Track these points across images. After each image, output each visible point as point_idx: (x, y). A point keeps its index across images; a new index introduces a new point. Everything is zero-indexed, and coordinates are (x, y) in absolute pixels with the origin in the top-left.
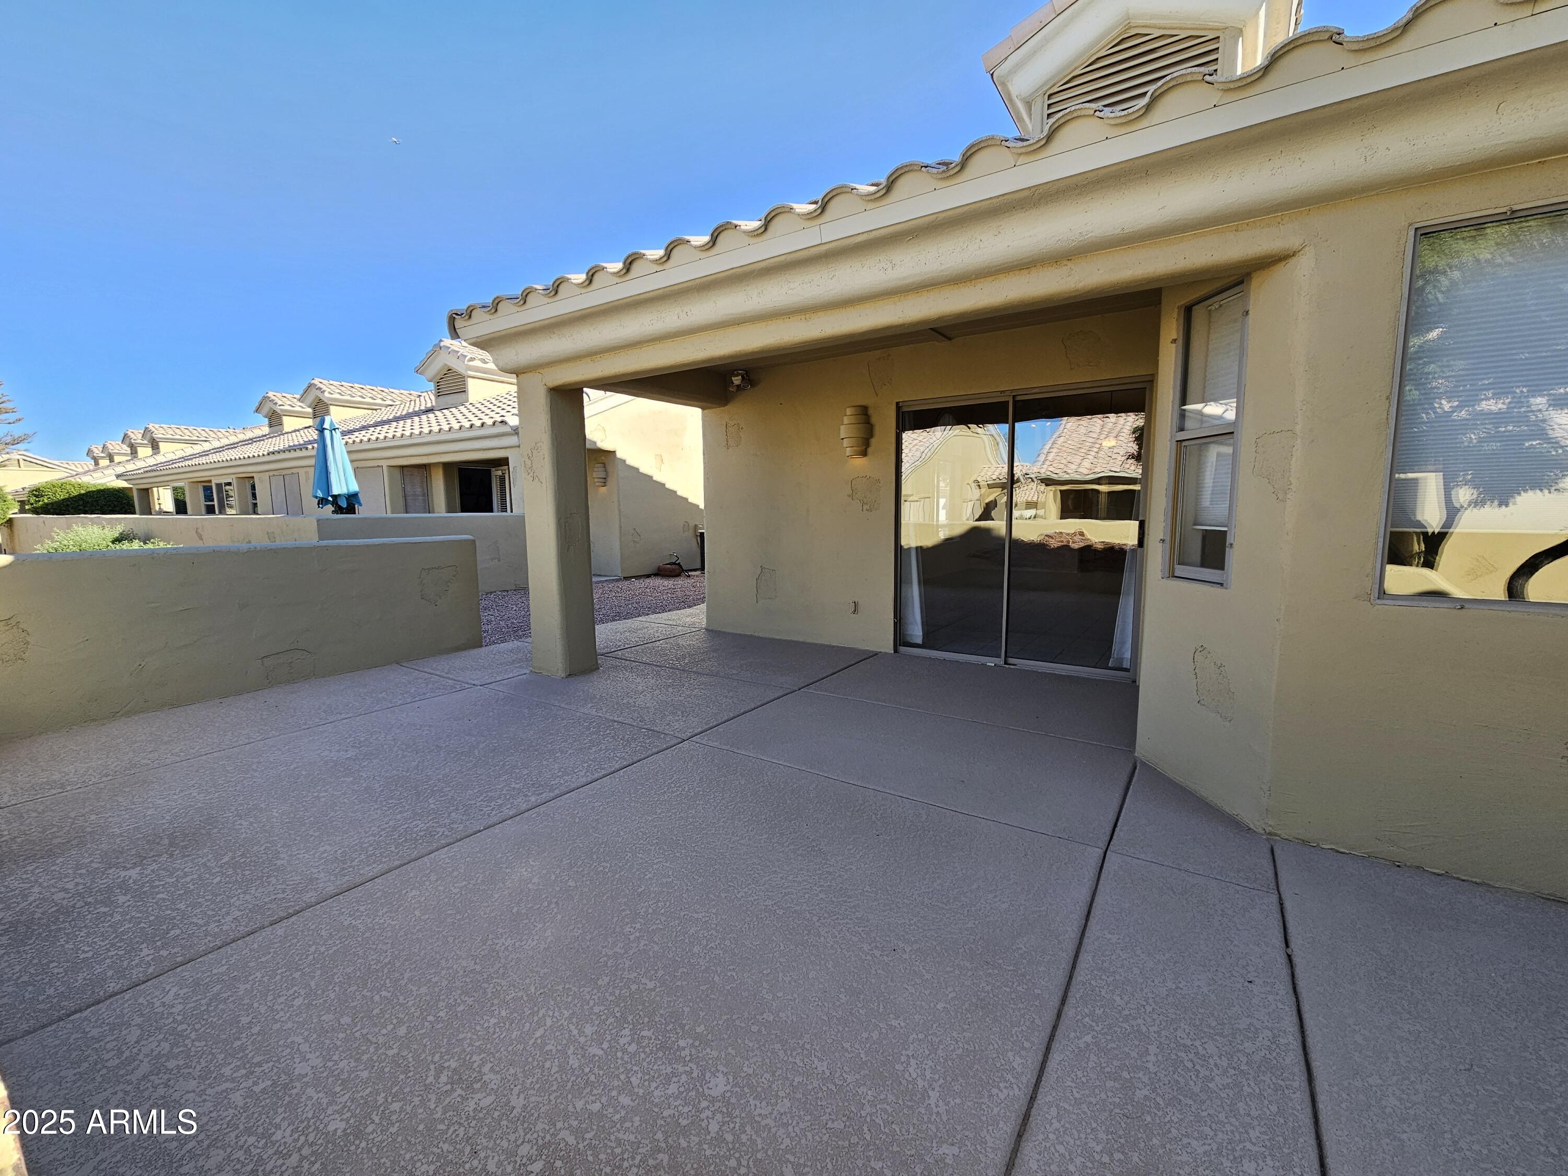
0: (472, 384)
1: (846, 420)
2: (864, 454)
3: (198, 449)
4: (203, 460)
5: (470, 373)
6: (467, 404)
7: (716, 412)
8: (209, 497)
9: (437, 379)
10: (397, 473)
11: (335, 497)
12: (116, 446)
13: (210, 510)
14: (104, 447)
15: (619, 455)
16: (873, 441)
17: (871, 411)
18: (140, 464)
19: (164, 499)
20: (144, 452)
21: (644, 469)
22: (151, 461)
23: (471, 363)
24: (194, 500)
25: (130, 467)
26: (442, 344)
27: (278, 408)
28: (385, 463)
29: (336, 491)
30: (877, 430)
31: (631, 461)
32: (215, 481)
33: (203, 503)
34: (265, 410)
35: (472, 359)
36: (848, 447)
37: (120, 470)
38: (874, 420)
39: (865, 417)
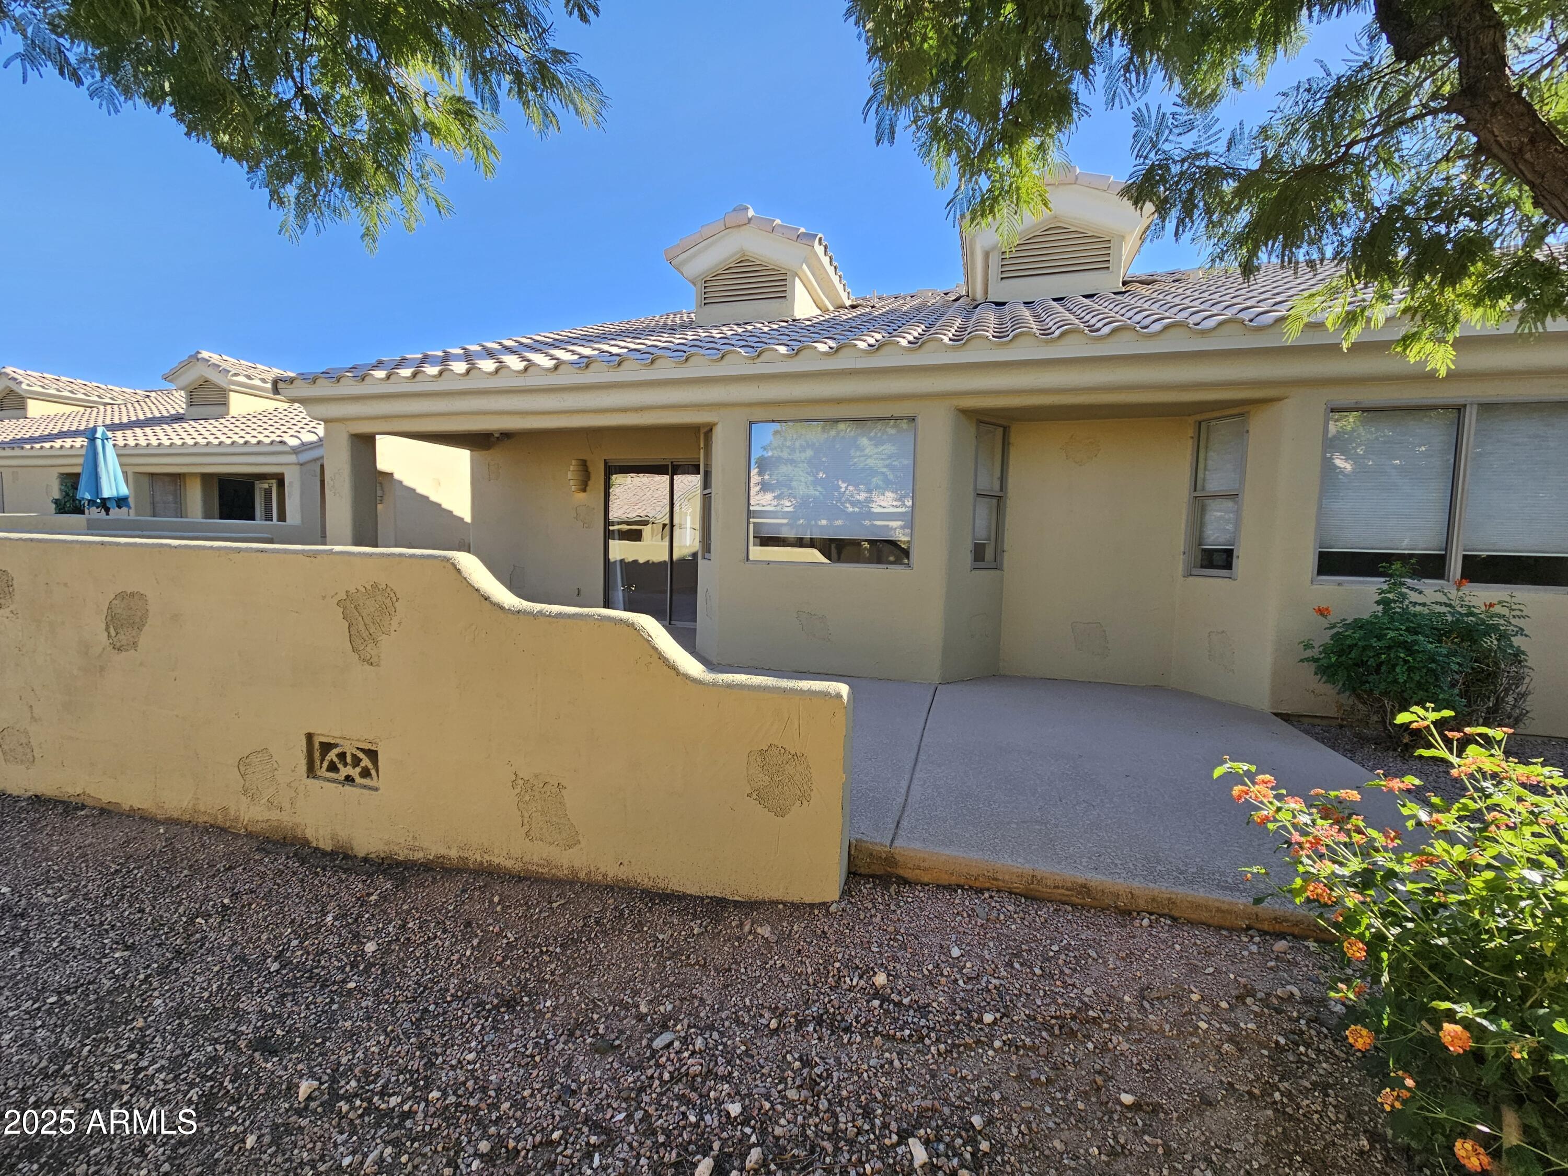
0: (234, 398)
1: (572, 468)
2: (584, 490)
5: (233, 387)
6: (228, 417)
7: (480, 454)
9: (191, 389)
10: (145, 480)
11: (104, 500)
15: (397, 476)
16: (590, 483)
17: (588, 464)
21: (420, 490)
23: (235, 378)
26: (200, 356)
28: (131, 470)
29: (106, 494)
30: (593, 477)
31: (407, 482)
35: (236, 375)
36: (573, 485)
38: (591, 469)
39: (584, 468)
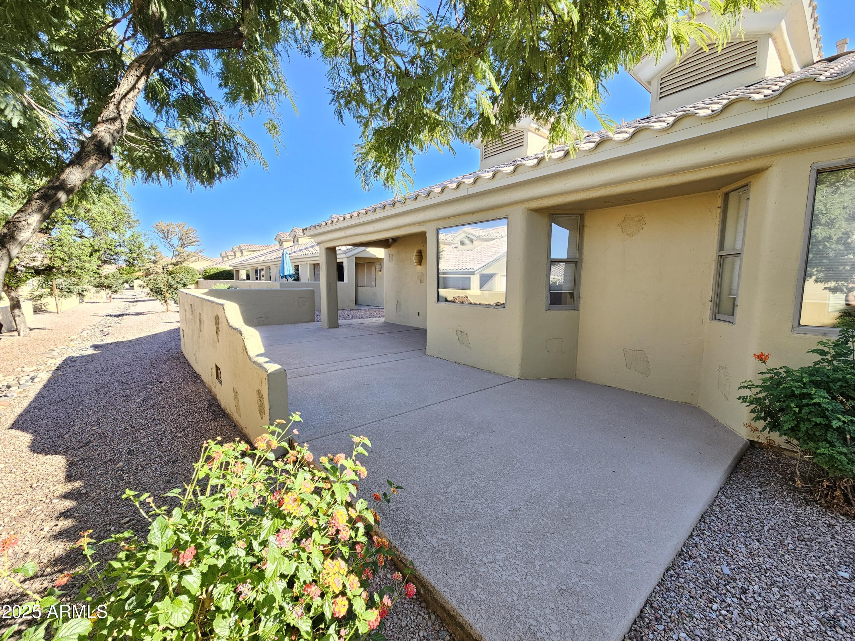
1: (415, 254)
2: (420, 265)
3: (256, 254)
4: (256, 260)
7: (388, 250)
8: (257, 274)
10: (312, 266)
11: (285, 276)
12: (230, 253)
13: (257, 279)
14: (226, 253)
18: (237, 260)
19: (243, 275)
20: (238, 255)
22: (240, 259)
24: (252, 275)
25: (234, 262)
27: (282, 239)
28: (309, 263)
29: (286, 274)
32: (259, 268)
33: (255, 276)
34: (278, 239)
36: (415, 262)
37: (230, 263)
